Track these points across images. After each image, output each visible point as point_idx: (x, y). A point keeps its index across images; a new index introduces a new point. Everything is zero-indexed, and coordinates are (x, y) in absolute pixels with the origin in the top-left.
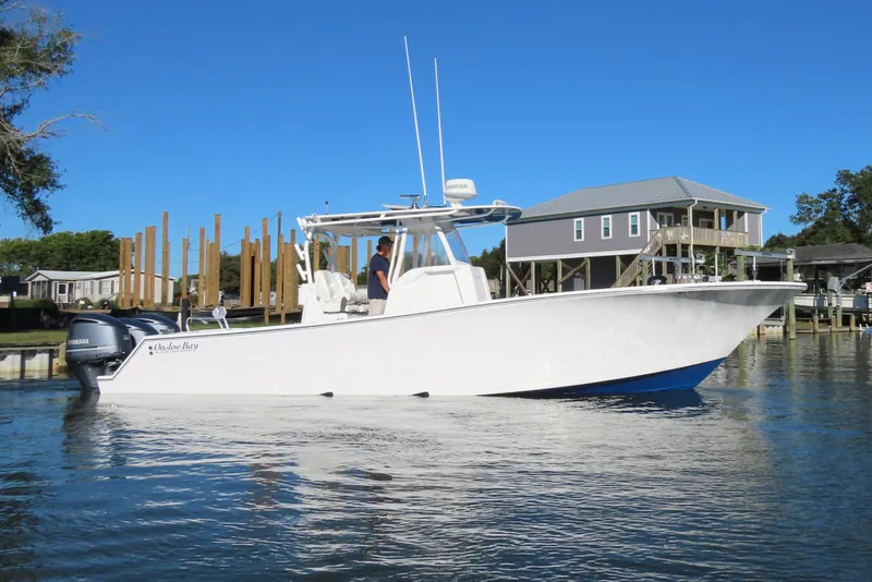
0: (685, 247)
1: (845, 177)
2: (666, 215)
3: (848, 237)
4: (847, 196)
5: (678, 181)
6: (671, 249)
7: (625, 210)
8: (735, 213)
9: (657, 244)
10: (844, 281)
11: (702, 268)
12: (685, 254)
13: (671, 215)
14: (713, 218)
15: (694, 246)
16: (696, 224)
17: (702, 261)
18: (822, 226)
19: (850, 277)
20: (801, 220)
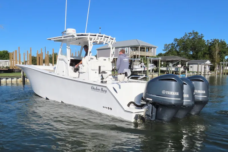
0: (138, 56)
1: (176, 40)
2: (134, 48)
3: (176, 54)
4: (176, 44)
5: (137, 40)
6: (135, 56)
7: (125, 47)
8: (150, 48)
9: (131, 55)
10: (173, 64)
11: (140, 61)
12: (138, 58)
13: (135, 48)
14: (145, 49)
15: (140, 56)
16: (141, 51)
17: (140, 60)
18: (170, 51)
19: (175, 63)
20: (165, 50)
